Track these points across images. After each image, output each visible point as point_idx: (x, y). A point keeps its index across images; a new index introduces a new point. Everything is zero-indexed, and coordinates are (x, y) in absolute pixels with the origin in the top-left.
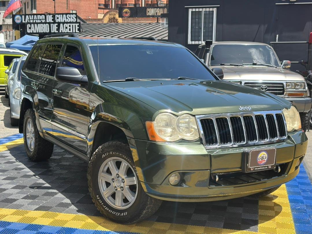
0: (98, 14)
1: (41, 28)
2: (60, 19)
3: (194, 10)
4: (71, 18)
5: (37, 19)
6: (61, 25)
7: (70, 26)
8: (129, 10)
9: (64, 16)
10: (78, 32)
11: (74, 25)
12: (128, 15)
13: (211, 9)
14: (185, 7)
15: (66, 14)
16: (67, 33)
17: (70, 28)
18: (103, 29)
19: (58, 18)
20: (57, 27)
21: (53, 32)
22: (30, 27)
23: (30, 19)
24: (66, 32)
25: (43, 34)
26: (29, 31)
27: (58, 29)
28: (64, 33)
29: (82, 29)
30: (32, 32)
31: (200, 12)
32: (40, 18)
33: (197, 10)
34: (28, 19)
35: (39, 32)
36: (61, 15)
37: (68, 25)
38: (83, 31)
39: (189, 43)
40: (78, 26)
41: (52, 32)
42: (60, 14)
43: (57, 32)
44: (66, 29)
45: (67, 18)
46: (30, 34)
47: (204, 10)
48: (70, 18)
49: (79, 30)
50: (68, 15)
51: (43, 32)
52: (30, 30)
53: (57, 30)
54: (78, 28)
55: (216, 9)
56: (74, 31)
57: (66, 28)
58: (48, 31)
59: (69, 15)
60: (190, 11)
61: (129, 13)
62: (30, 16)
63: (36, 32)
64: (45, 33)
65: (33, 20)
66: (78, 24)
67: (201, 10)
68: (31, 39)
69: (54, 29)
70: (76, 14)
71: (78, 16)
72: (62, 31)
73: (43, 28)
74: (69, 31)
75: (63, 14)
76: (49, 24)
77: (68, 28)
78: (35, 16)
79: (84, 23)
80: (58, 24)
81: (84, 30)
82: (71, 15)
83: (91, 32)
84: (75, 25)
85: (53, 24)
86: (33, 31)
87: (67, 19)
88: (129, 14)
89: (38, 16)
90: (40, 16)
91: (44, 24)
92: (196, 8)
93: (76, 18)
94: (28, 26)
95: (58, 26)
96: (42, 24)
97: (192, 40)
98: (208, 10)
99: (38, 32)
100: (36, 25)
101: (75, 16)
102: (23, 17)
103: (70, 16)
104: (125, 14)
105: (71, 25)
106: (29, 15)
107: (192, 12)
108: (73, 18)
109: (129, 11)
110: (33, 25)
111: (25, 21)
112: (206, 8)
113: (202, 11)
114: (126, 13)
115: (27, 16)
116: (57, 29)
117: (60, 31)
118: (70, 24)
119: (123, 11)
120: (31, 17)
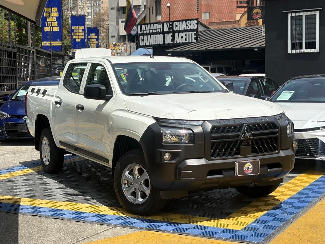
0: (237, 14)
1: (155, 39)
2: (179, 26)
3: (293, 15)
4: (192, 25)
5: (154, 29)
6: (176, 34)
7: (186, 35)
8: (260, 10)
9: (184, 22)
10: (195, 41)
11: (190, 33)
12: (259, 17)
13: (313, 13)
14: (283, 12)
15: (186, 21)
16: (183, 43)
17: (186, 37)
18: (225, 36)
19: (176, 26)
20: (171, 37)
21: (168, 43)
22: (143, 39)
23: (147, 29)
24: (181, 42)
25: (156, 46)
26: (141, 44)
27: (173, 40)
28: (180, 43)
29: (200, 37)
30: (144, 45)
31: (300, 18)
32: (157, 28)
33: (297, 14)
34: (145, 29)
35: (153, 44)
36: (181, 22)
37: (183, 34)
38: (200, 40)
39: (288, 52)
40: (195, 34)
41: (166, 43)
42: (179, 21)
43: (172, 42)
44: (182, 39)
45: (187, 25)
46: (143, 47)
47: (305, 14)
48: (190, 24)
49: (196, 39)
50: (187, 22)
51: (156, 44)
52: (143, 42)
53: (171, 41)
54: (195, 36)
55: (318, 12)
56: (190, 41)
57: (182, 37)
58: (162, 43)
59: (189, 21)
60: (289, 16)
61: (260, 13)
62: (146, 26)
63: (149, 44)
64: (158, 45)
65: (150, 30)
66: (195, 32)
67: (301, 14)
68: (145, 52)
69: (169, 39)
70: (197, 19)
71: (199, 22)
72: (177, 41)
73: (156, 40)
74: (185, 41)
75: (182, 21)
76: (163, 35)
77: (184, 37)
78: (152, 25)
79: (208, 29)
80: (173, 34)
81: (203, 39)
82: (192, 21)
83: (210, 40)
84: (192, 34)
85: (167, 34)
86: (146, 43)
87: (187, 27)
88: (260, 15)
89: (155, 25)
90: (157, 24)
91: (158, 35)
92: (295, 12)
93: (197, 24)
94: (141, 38)
95: (173, 36)
96: (156, 35)
97: (292, 49)
98: (309, 13)
99: (151, 44)
100: (149, 36)
101: (196, 21)
102: (139, 27)
103: (190, 23)
104: (255, 15)
105: (187, 33)
106: (145, 24)
107: (292, 17)
108: (193, 25)
109: (261, 12)
110: (145, 37)
111: (141, 31)
112: (307, 11)
113: (303, 15)
114: (257, 13)
115: (143, 26)
116: (171, 39)
117: (175, 42)
118: (185, 33)
119: (253, 12)
120: (148, 27)
